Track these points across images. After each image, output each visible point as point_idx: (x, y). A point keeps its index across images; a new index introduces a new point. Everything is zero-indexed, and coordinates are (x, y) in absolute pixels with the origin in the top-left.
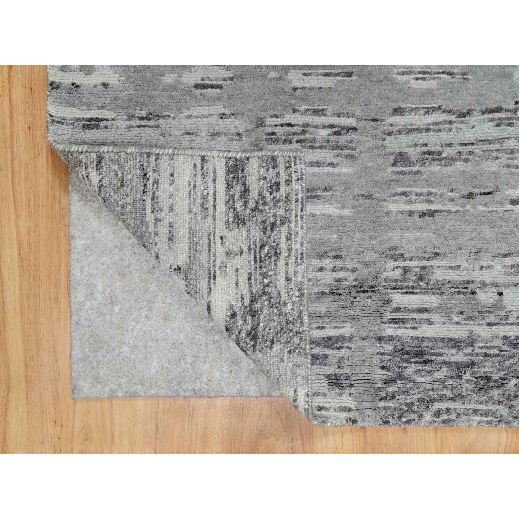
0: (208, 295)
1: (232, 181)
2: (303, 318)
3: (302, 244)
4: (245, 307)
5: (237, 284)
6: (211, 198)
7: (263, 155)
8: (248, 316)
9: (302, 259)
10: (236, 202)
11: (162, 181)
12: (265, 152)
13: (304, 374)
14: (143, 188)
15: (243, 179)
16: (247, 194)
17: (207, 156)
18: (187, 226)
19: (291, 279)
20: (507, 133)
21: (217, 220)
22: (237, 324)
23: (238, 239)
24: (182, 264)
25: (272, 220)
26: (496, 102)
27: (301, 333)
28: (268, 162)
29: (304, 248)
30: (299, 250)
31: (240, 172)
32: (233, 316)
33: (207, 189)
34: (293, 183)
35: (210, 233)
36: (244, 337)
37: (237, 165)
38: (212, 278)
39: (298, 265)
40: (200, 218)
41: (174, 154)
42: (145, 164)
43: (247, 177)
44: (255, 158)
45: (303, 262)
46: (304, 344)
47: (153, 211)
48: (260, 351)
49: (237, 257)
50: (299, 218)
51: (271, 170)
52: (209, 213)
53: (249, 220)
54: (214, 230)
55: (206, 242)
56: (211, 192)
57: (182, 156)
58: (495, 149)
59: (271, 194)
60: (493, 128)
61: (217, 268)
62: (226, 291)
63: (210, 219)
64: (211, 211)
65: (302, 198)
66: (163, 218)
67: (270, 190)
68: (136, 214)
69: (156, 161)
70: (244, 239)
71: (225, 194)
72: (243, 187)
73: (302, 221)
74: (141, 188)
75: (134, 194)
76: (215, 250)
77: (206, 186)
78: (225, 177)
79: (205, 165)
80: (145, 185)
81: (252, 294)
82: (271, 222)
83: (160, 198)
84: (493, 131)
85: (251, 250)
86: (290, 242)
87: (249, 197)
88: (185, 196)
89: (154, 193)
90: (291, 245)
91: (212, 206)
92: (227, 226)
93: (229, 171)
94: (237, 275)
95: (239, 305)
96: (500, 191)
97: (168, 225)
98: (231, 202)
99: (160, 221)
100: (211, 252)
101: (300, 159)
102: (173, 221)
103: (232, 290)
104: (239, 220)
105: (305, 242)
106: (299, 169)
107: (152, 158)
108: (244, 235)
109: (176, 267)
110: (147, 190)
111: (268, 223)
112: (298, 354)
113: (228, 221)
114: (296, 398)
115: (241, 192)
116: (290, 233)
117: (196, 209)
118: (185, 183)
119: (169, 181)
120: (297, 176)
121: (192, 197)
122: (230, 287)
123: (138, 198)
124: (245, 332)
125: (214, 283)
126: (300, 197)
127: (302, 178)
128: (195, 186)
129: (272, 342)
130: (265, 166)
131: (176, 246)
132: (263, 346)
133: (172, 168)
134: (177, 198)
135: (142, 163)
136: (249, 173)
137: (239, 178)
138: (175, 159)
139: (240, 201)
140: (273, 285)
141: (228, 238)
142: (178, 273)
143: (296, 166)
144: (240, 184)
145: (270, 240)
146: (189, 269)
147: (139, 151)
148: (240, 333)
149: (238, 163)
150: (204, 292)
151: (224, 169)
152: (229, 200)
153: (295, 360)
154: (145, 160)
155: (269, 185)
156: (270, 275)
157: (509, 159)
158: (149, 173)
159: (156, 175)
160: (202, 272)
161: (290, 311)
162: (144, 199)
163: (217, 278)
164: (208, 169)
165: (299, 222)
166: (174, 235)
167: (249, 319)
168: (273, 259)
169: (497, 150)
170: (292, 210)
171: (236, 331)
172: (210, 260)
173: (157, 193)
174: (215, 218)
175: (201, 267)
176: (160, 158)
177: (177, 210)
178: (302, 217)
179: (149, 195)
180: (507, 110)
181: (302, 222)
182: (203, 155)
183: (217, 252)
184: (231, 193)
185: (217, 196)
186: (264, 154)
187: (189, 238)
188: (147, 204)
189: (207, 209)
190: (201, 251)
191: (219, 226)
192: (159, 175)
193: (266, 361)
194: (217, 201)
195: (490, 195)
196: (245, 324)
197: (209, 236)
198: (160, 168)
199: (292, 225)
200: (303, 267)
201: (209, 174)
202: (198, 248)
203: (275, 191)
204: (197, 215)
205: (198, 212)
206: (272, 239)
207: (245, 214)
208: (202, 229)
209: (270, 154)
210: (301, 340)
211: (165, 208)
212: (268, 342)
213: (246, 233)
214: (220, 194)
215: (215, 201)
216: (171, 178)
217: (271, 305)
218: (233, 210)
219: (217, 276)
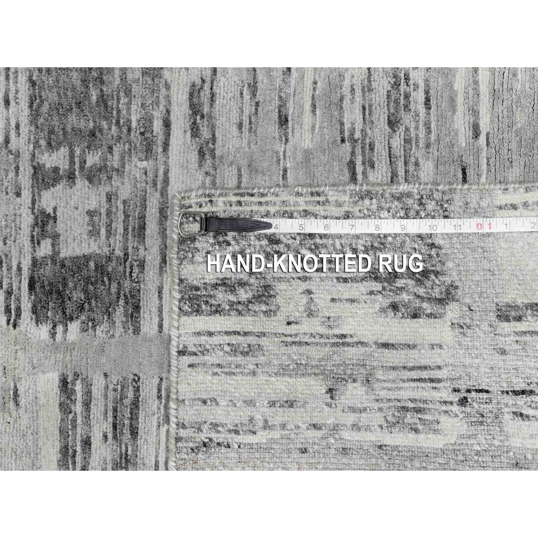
0: (367, 346)
1: (211, 305)
2: (401, 193)
3: (298, 194)
4: (384, 288)
5: (352, 301)
6: (235, 340)
7: (177, 257)
8: (396, 285)
9: (318, 194)
10: (240, 300)
11: (212, 417)
12: (174, 254)
13: (477, 195)
14: (223, 448)
15: (209, 288)
16: (229, 281)
17: (178, 347)
18: (273, 379)
19: (347, 212)
20: (383, 152)
21: (265, 331)
22: (406, 301)
23: (290, 296)
24: (324, 386)
25: (265, 242)
26: (342, 170)
27: (422, 198)
28: (187, 249)
29: (305, 190)
30: (307, 199)
31: (199, 293)
32: (394, 307)
33: (222, 347)
34: (215, 210)
35: (282, 342)
36: (425, 290)
37: (190, 298)
38: (344, 340)
39: (327, 201)
40: (263, 358)
41: (177, 399)
42: (191, 445)
43: (205, 281)
44: (181, 270)
45: (323, 192)
46: (437, 193)
47: (253, 432)
48: (444, 264)
49: (315, 300)
50: (263, 200)
51: (198, 245)
52: (255, 343)
53: (264, 278)
54: (278, 335)
55: (295, 348)
56: (227, 339)
57: (179, 386)
58: (403, 166)
59: (229, 244)
60: (376, 172)
61: (331, 332)
62: (361, 318)
63: (264, 341)
64: (252, 340)
65: (236, 195)
66: (263, 416)
67: (224, 245)
68: (257, 458)
69: (186, 428)
70: (290, 288)
71: (228, 316)
72: (220, 288)
73: (267, 195)
74: (223, 451)
75: (231, 461)
76: (305, 334)
77: (219, 348)
78: (205, 317)
79: (190, 349)
80: (218, 444)
81: (367, 277)
82: (268, 243)
83: (236, 422)
84: (380, 172)
85: (306, 277)
86: (296, 214)
87: (233, 279)
88: (233, 382)
89: (230, 431)
90: (300, 213)
91: (245, 338)
92: (272, 313)
93: (197, 311)
94: (340, 300)
95: (381, 299)
96: (462, 156)
97: (273, 409)
98: (240, 307)
99: (266, 421)
100: (309, 341)
101: (183, 198)
102: (267, 402)
103: (360, 310)
104: (264, 295)
105: (296, 190)
106: (197, 201)
107: (183, 433)
108: (285, 287)
109: (329, 395)
110: (226, 441)
111: (268, 249)
112: (451, 204)
113: (266, 311)
114: (509, 206)
115: (226, 291)
116: (283, 214)
117: (249, 363)
118: (216, 382)
119: (212, 407)
120: (206, 204)
121: (233, 371)
122: (356, 313)
123: (236, 456)
124: (418, 288)
125: (351, 336)
126: (234, 199)
127: (209, 196)
128: (219, 365)
129: (432, 246)
130: (192, 253)
131: (300, 396)
132: (437, 259)
133: (195, 403)
134: (236, 395)
135: (190, 450)
136: (200, 279)
137: (207, 294)
138: (184, 397)
139: (238, 292)
140: (354, 241)
141: (289, 312)
142: (337, 393)
143: (193, 205)
144: (216, 292)
145: (292, 246)
146: (332, 376)
147: (174, 455)
148: (419, 296)
149: (187, 297)
150: (362, 352)
151: (195, 318)
152: (237, 310)
153: (458, 210)
154: (185, 444)
155: (217, 247)
156: (341, 247)
157: (418, 146)
158: (203, 438)
159: (205, 428)
160: (335, 356)
161: (390, 214)
162: (237, 447)
163: (344, 333)
164: (195, 345)
165: (268, 199)
166: (285, 399)
167: (400, 283)
168: (318, 241)
169: (406, 163)
170: (252, 211)
171: (416, 303)
172: (320, 343)
173: (229, 426)
174: (261, 333)
175: (328, 358)
176: (182, 421)
177: (252, 394)
178: (261, 194)
179: (232, 439)
180: (353, 153)
181: (269, 195)
182: (176, 354)
183: (308, 332)
184: (227, 307)
185: (231, 330)
186: (175, 256)
187: (290, 376)
188: (244, 442)
189: (249, 346)
190: (307, 358)
191: (272, 327)
192: (205, 422)
193: (458, 254)
194: (239, 330)
195: (467, 171)
196: (406, 289)
197: (286, 344)
198: (196, 421)
199: (272, 210)
200: (331, 193)
201: (202, 343)
202: (304, 362)
203: (226, 237)
204: (258, 362)
205: (253, 360)
206: (290, 242)
207: (256, 285)
208: (278, 355)
209: (176, 246)
210: (430, 197)
211: (249, 414)
212: (432, 253)
213: (283, 283)
214: (228, 326)
215: (239, 333)
216: (209, 403)
217: (382, 247)
218: (250, 305)
219: (341, 333)
